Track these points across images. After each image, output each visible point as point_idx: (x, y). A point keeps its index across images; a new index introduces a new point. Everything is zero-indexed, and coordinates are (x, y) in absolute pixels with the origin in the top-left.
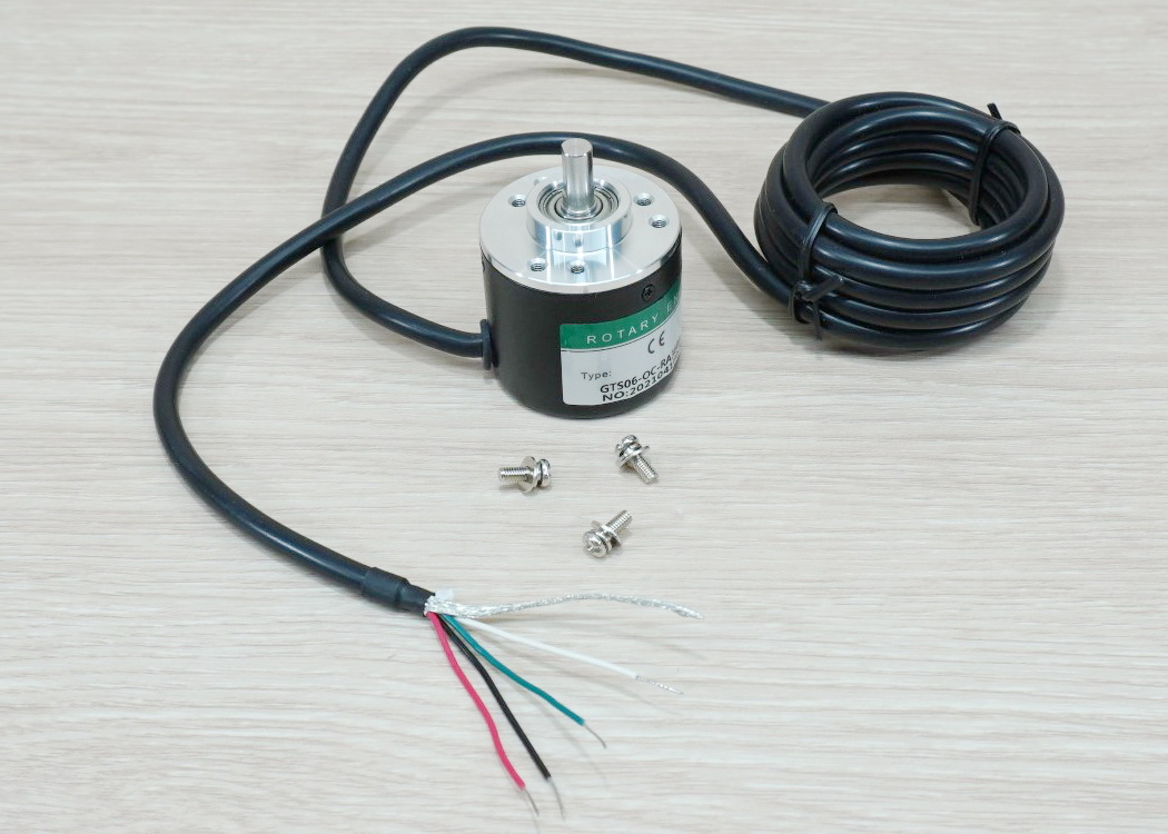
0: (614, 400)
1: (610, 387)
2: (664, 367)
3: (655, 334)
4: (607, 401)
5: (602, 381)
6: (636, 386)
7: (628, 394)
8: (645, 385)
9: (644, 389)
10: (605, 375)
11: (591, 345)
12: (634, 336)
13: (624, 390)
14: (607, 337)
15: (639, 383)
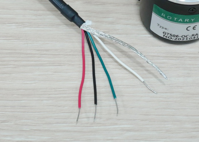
0: (167, 38)
1: (167, 34)
2: (193, 37)
3: (192, 25)
4: (165, 37)
5: (164, 30)
6: (178, 38)
7: (173, 39)
8: (182, 39)
9: (181, 40)
10: (166, 29)
11: (163, 17)
12: (180, 22)
13: (172, 37)
14: (169, 18)
15: (179, 38)
